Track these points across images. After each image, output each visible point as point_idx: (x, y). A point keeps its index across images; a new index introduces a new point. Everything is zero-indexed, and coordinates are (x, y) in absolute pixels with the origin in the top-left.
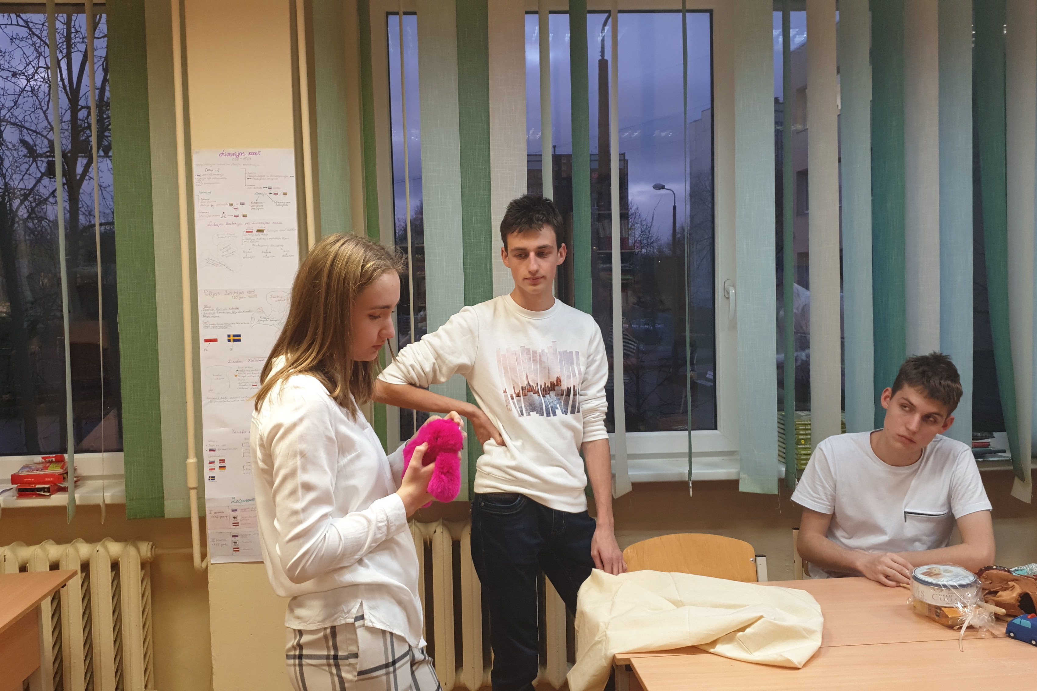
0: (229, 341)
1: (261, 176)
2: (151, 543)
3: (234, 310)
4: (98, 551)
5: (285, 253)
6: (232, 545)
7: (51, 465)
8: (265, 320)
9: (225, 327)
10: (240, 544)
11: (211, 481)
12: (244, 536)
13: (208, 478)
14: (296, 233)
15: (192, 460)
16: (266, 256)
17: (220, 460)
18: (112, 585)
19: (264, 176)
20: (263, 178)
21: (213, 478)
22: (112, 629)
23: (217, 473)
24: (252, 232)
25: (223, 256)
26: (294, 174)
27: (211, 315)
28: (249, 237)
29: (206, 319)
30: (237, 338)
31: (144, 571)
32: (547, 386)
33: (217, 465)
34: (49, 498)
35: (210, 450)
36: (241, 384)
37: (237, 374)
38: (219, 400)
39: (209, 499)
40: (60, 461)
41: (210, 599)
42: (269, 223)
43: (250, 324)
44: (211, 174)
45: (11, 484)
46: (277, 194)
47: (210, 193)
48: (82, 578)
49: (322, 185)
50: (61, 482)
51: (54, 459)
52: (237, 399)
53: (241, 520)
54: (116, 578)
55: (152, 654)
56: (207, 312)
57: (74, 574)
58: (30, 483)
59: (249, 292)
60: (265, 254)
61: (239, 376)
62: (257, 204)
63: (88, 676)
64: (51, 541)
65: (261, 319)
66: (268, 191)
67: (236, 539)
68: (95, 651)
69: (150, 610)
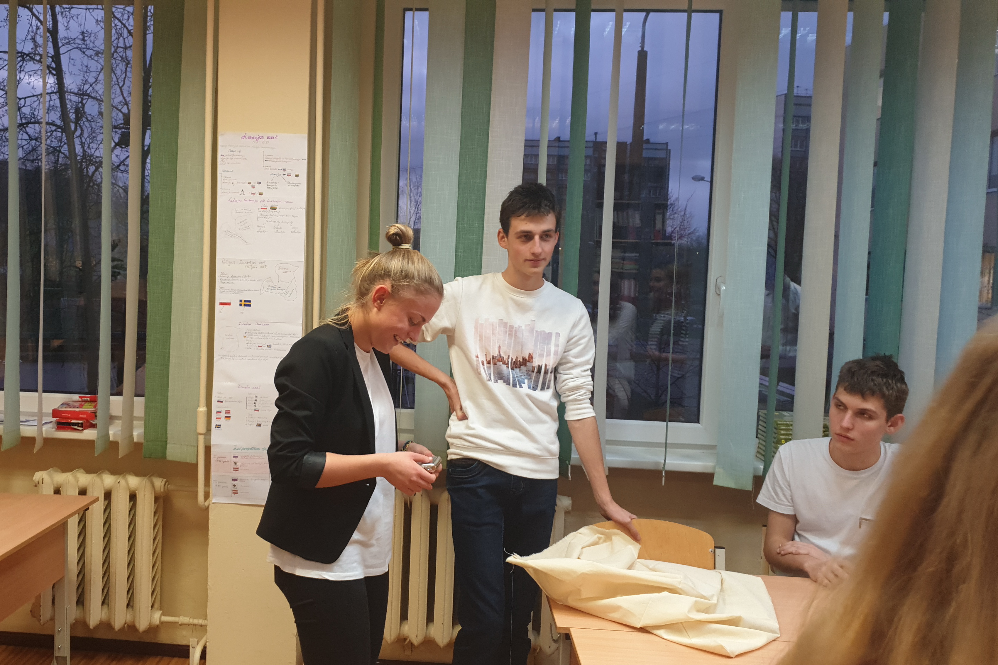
0: (241, 305)
3: (246, 278)
4: (119, 482)
5: (293, 230)
6: (230, 487)
7: (86, 404)
8: (273, 288)
9: (238, 293)
10: (238, 488)
11: (217, 428)
12: (242, 480)
13: (215, 426)
14: (304, 212)
15: (202, 409)
16: (277, 232)
17: (226, 411)
18: (129, 514)
19: (280, 159)
20: (278, 160)
21: (219, 426)
22: (127, 552)
23: (223, 422)
24: (266, 209)
25: (240, 229)
26: (306, 157)
27: (226, 281)
28: (263, 213)
29: (222, 285)
30: (247, 304)
31: (156, 505)
32: (518, 361)
33: (223, 415)
34: (82, 433)
35: (218, 401)
36: (249, 345)
37: (245, 335)
38: (228, 358)
39: (215, 445)
40: (94, 401)
41: (210, 534)
42: (281, 202)
43: (259, 292)
44: (233, 155)
45: (51, 418)
46: (290, 175)
47: (232, 172)
48: (104, 504)
49: (332, 169)
50: (93, 420)
51: (89, 399)
52: (244, 358)
53: (241, 466)
54: (133, 508)
55: (160, 578)
56: (223, 278)
57: (97, 500)
58: (68, 418)
59: (261, 263)
60: (276, 230)
61: (248, 337)
62: (273, 184)
63: (106, 591)
64: (82, 470)
65: (269, 288)
66: (283, 172)
67: (235, 483)
68: (112, 569)
69: (161, 539)
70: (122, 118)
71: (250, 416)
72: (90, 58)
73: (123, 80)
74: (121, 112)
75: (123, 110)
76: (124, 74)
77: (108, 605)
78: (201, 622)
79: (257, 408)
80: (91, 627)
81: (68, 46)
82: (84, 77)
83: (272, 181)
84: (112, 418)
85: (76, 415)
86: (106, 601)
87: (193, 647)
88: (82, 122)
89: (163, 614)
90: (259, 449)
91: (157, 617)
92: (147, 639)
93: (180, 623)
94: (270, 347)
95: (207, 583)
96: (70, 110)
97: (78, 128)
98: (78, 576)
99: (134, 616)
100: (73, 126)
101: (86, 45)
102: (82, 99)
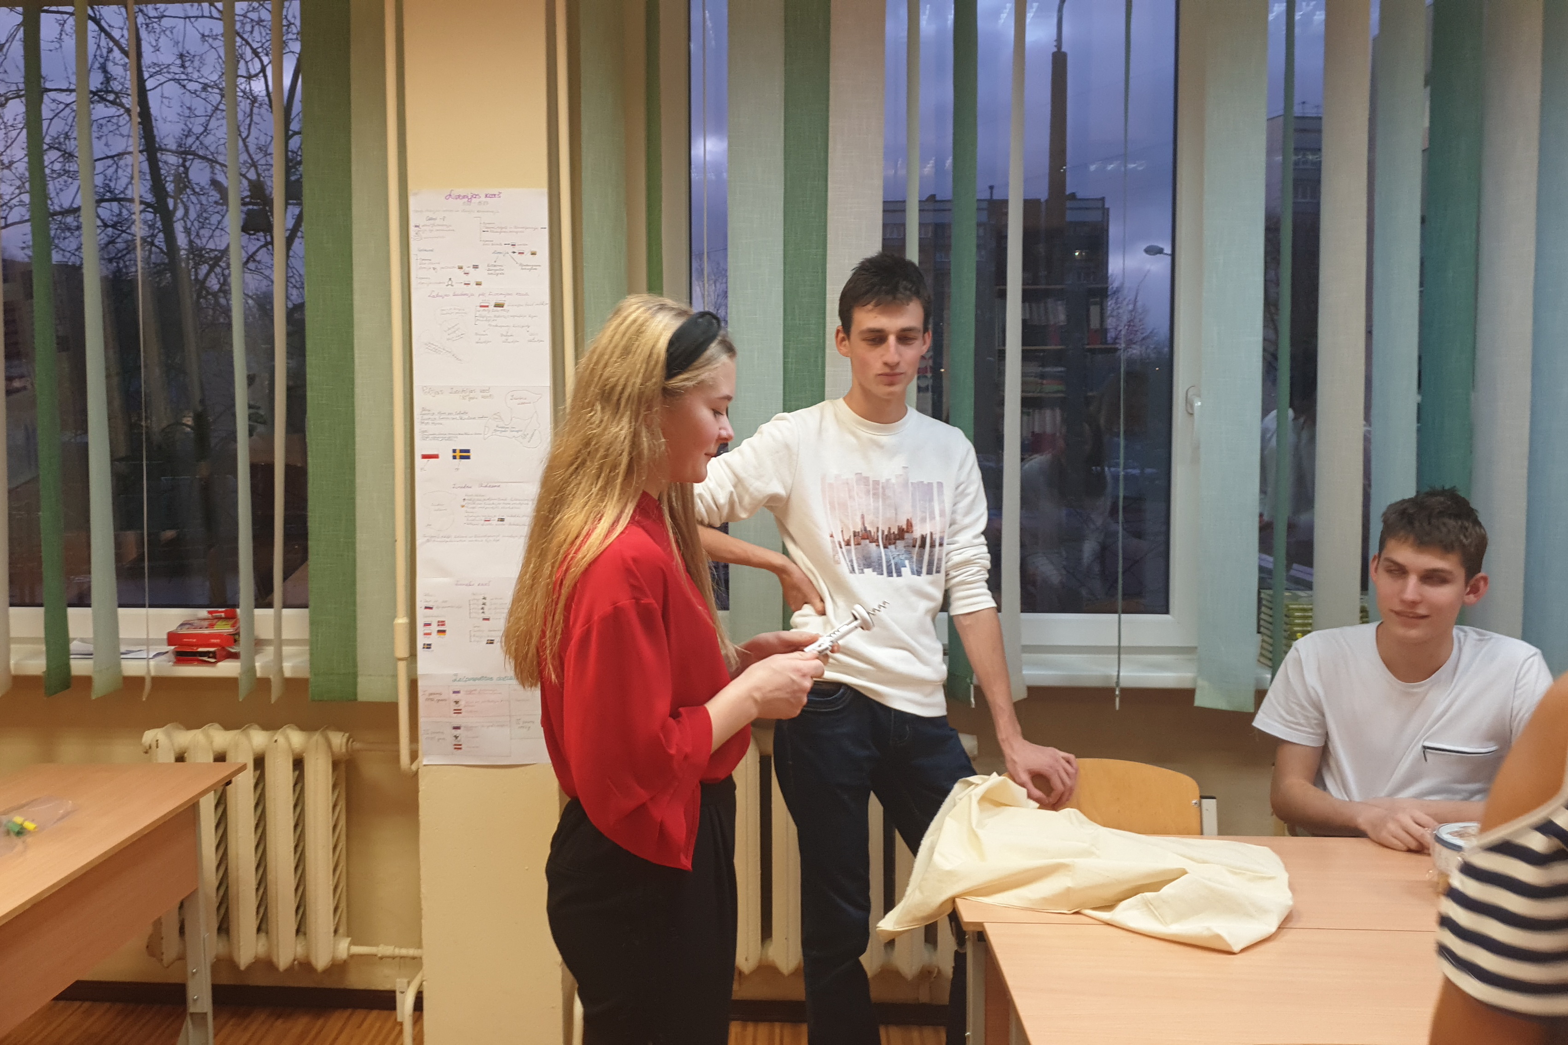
0: (454, 457)
1: (502, 228)
2: (347, 735)
3: (462, 415)
4: (276, 741)
5: (532, 337)
6: (451, 741)
7: (219, 623)
8: (503, 429)
9: (449, 439)
10: (462, 740)
11: (425, 650)
12: (468, 729)
13: (422, 646)
14: (546, 310)
15: (402, 620)
16: (506, 341)
17: (439, 622)
18: (294, 789)
19: (506, 228)
20: (504, 230)
21: (428, 646)
22: (292, 849)
23: (434, 639)
24: (487, 306)
25: (448, 339)
26: (546, 223)
27: (430, 421)
28: (483, 314)
29: (425, 427)
30: (464, 454)
31: (335, 774)
32: (892, 532)
33: (435, 628)
34: (213, 666)
35: (426, 608)
36: (470, 518)
37: (463, 503)
38: (439, 540)
39: (424, 676)
40: (231, 617)
41: (420, 814)
42: (511, 294)
43: (482, 436)
44: (434, 225)
45: (167, 646)
46: (523, 253)
47: (432, 251)
48: (254, 776)
49: (587, 240)
50: (230, 646)
51: (223, 615)
52: (464, 539)
53: (465, 706)
54: (299, 781)
55: (345, 888)
56: (425, 417)
57: (243, 768)
58: (192, 645)
59: (483, 391)
60: (504, 338)
61: (467, 507)
62: (498, 268)
63: (262, 910)
64: (217, 725)
65: (498, 429)
66: (511, 249)
67: (457, 732)
68: (270, 877)
69: (344, 829)
70: (248, 188)
71: (476, 629)
72: (194, 96)
73: (247, 127)
74: (247, 178)
75: (248, 175)
76: (249, 118)
77: (267, 933)
78: (412, 952)
79: (486, 616)
80: (242, 968)
81: (158, 77)
82: (185, 124)
83: (495, 264)
84: (259, 644)
85: (205, 640)
86: (264, 926)
87: (402, 993)
88: (186, 196)
89: (353, 943)
90: (491, 679)
91: (344, 948)
92: (328, 984)
93: (380, 955)
94: (502, 520)
95: (420, 891)
96: (166, 177)
97: (180, 205)
98: (218, 888)
99: (308, 948)
100: (171, 202)
101: (187, 75)
102: (185, 160)
